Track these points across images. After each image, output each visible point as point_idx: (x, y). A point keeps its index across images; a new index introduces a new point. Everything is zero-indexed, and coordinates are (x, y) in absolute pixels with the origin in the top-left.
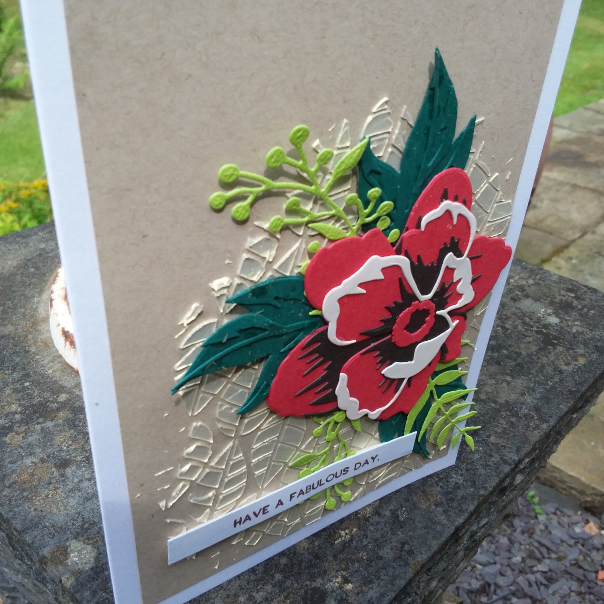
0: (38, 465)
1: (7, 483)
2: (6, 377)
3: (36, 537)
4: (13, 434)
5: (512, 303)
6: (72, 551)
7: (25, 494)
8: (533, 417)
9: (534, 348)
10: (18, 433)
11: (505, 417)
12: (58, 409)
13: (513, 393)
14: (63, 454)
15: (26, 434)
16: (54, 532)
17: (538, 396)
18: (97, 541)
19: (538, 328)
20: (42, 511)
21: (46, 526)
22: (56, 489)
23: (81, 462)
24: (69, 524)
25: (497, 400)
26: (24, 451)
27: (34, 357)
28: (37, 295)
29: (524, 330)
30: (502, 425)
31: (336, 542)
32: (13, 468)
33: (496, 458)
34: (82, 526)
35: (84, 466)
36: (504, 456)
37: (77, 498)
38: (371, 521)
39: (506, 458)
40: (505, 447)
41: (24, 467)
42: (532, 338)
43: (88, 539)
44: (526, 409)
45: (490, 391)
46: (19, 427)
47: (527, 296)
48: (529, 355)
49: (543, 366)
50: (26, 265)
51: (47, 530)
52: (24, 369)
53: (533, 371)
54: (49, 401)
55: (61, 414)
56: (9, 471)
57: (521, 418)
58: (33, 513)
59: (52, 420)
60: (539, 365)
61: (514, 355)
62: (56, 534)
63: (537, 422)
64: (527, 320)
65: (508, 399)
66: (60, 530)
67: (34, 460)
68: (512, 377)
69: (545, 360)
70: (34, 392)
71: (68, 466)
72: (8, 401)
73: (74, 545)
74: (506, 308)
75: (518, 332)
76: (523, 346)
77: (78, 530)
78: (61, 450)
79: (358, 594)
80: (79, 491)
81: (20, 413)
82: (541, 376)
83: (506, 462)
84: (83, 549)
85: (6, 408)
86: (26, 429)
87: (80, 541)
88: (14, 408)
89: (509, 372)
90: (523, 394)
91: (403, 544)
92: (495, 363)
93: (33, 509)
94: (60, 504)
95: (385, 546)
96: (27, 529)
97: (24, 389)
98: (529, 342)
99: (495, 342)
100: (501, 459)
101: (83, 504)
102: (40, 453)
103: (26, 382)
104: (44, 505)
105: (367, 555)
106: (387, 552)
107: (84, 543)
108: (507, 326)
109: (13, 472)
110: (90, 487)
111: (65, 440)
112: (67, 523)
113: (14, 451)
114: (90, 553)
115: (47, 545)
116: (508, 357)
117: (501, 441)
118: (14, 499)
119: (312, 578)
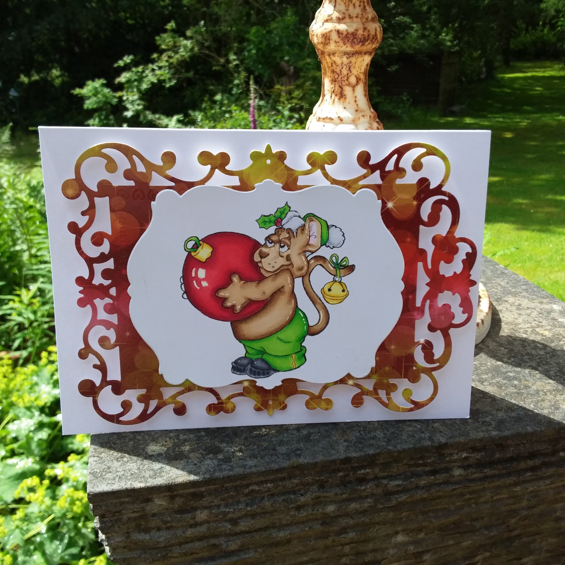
8: (490, 425)
9: (548, 388)
29: (554, 375)
31: (254, 432)
33: (426, 435)
36: (435, 436)
38: (289, 431)
42: (555, 381)
48: (538, 391)
53: (528, 400)
61: (522, 387)
63: (490, 429)
65: (480, 409)
69: (550, 397)
76: (539, 383)
79: (241, 459)
82: (532, 405)
83: (431, 440)
89: (503, 394)
90: (499, 410)
91: (298, 449)
95: (284, 446)
99: (515, 375)
105: (267, 445)
106: (283, 449)
119: (222, 441)
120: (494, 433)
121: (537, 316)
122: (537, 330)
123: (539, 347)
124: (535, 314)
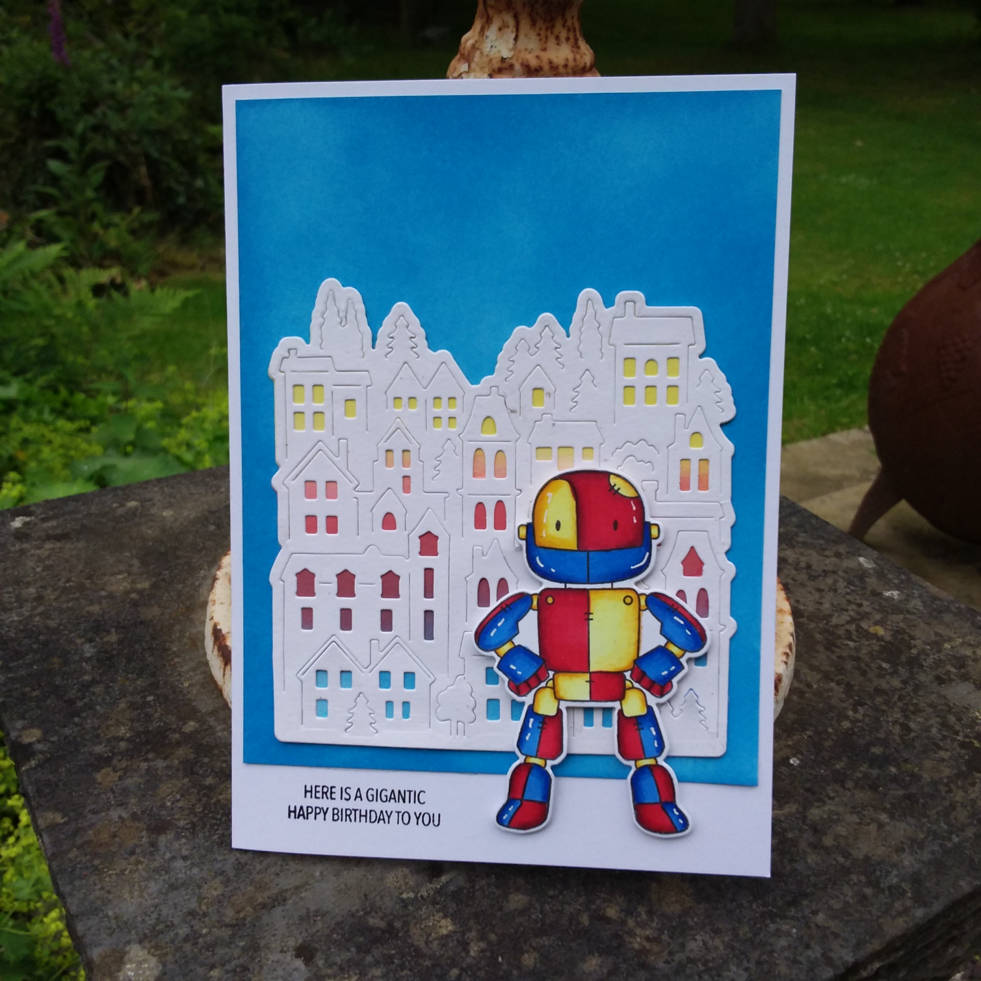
0: (127, 822)
1: (79, 841)
2: (127, 683)
3: (89, 929)
4: (109, 769)
5: (935, 685)
6: (131, 961)
7: (96, 862)
8: (904, 893)
9: (947, 771)
10: (115, 770)
11: (855, 884)
12: (178, 744)
13: (883, 845)
14: (163, 813)
15: (125, 774)
16: (115, 927)
17: (926, 856)
18: (166, 954)
19: (966, 736)
20: (109, 892)
21: (107, 916)
22: (138, 862)
23: (183, 828)
24: (139, 919)
25: (851, 851)
26: (114, 797)
27: (173, 659)
28: (206, 567)
29: (940, 736)
30: (845, 896)
32: (93, 821)
33: (815, 952)
34: (154, 927)
35: (185, 837)
36: (831, 950)
37: (162, 882)
39: (832, 955)
40: (836, 936)
41: (107, 822)
42: (949, 754)
43: (157, 947)
44: (897, 876)
45: (844, 833)
46: (120, 761)
47: (965, 678)
48: (934, 783)
49: (953, 807)
50: (207, 519)
51: (107, 923)
52: (153, 675)
53: (933, 813)
54: (170, 729)
55: (181, 752)
56: (86, 824)
57: (883, 891)
58: (97, 893)
59: (165, 758)
60: (947, 803)
61: (908, 778)
62: (117, 930)
63: (909, 903)
64: (952, 719)
65: (870, 854)
66: (123, 926)
67: (124, 815)
68: (892, 816)
69: (959, 796)
70: (156, 712)
71: (166, 833)
72: (117, 720)
73: (136, 952)
74: (920, 693)
75: (928, 738)
76: (928, 764)
77: (146, 931)
78: (163, 806)
80: (167, 872)
81: (128, 740)
82: (942, 824)
83: (829, 962)
84: (145, 961)
85: (112, 728)
86: (126, 766)
87: (144, 948)
88: (122, 731)
89: (888, 806)
90: (900, 850)
92: (869, 786)
93: (99, 886)
94: (136, 887)
96: (83, 914)
97: (146, 704)
98: (942, 760)
99: (881, 749)
100: (823, 955)
101: (166, 894)
102: (134, 805)
103: (150, 695)
104: (114, 884)
107: (149, 953)
108: (912, 725)
109: (91, 826)
110: (183, 871)
111: (172, 792)
112: (136, 917)
113: (103, 796)
114: (152, 969)
115: (101, 945)
116: (895, 779)
117: (834, 925)
118: (79, 866)
120: (920, 913)
121: (848, 590)
122: (864, 625)
123: (885, 670)
124: (841, 584)
